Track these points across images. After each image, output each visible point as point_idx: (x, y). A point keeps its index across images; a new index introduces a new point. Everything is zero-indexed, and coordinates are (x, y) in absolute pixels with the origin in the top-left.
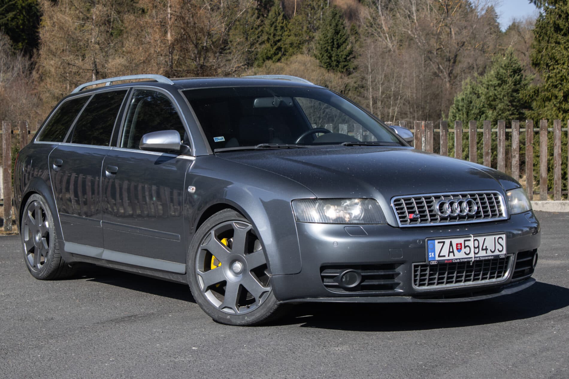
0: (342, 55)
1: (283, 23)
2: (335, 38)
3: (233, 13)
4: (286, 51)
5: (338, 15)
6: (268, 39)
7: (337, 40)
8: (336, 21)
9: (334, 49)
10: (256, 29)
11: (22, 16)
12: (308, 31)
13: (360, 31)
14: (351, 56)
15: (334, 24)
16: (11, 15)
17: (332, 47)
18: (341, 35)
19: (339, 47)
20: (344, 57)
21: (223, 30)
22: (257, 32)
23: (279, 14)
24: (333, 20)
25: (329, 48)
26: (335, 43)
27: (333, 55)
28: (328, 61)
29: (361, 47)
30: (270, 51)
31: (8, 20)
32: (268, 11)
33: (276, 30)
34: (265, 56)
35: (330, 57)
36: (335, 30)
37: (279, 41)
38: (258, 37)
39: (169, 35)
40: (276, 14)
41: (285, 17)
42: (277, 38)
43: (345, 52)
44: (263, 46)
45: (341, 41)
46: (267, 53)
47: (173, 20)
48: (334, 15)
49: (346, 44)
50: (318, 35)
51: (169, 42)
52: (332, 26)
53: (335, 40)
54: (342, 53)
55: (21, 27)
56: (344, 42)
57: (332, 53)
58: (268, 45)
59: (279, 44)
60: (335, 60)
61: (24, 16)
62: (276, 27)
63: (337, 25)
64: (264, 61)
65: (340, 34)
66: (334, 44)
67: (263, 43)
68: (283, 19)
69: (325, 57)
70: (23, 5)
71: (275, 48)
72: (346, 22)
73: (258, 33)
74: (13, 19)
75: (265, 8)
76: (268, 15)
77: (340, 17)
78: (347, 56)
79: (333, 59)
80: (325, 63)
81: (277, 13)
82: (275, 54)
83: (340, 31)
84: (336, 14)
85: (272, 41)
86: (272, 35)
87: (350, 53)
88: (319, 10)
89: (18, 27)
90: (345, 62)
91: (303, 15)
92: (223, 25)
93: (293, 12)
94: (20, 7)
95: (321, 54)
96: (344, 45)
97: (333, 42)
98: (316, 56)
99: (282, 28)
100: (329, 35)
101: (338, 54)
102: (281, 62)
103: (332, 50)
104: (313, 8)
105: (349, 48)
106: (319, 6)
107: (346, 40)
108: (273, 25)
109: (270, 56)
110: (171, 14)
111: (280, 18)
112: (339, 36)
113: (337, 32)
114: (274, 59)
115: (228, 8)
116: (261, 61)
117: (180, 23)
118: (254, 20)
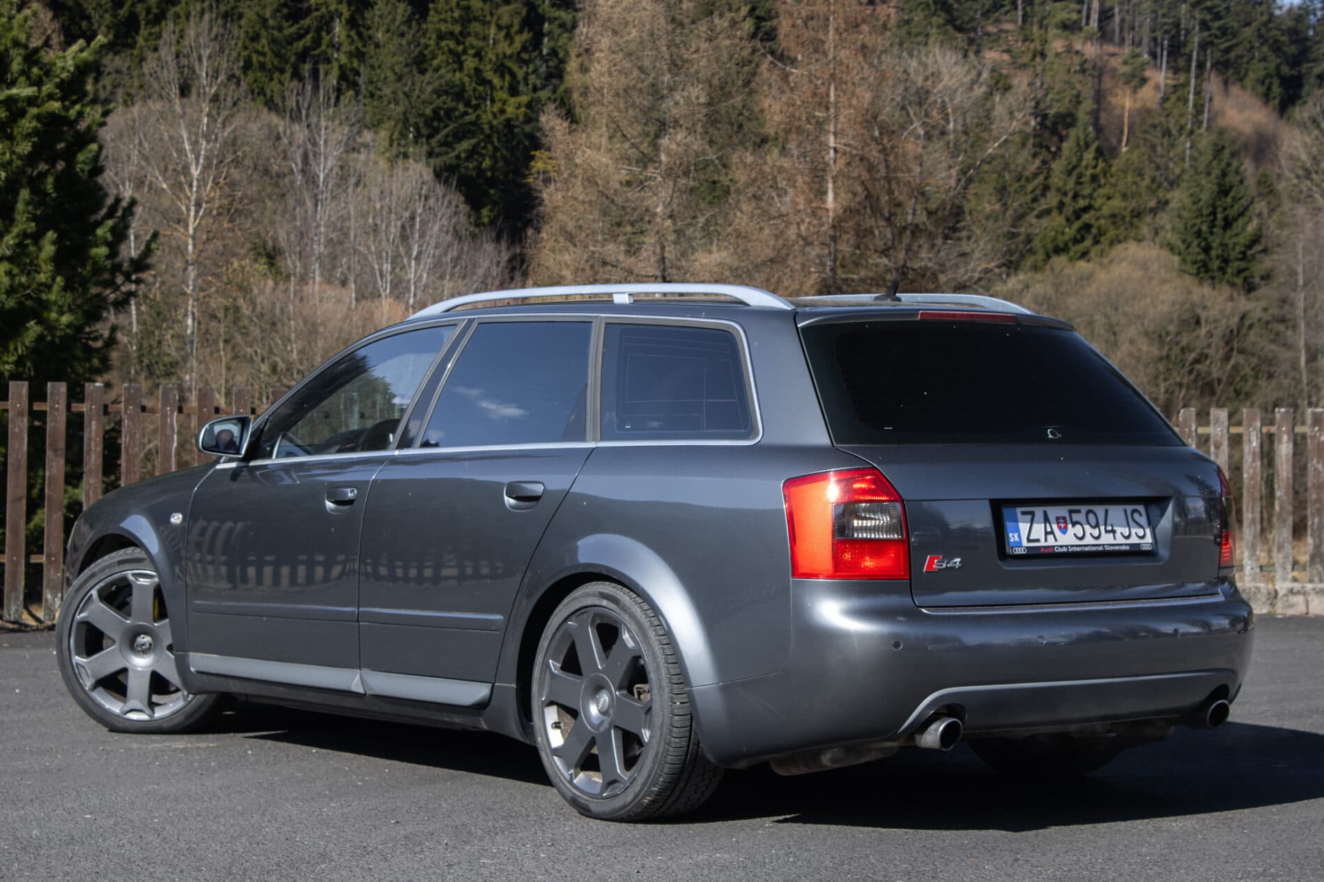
0: (1235, 244)
1: (1095, 167)
2: (1219, 203)
3: (978, 143)
4: (1101, 233)
5: (1227, 152)
6: (1061, 206)
7: (1225, 209)
8: (1223, 165)
9: (1215, 230)
10: (1028, 180)
11: (490, 147)
12: (1154, 186)
13: (1281, 186)
14: (1258, 248)
15: (1216, 172)
16: (465, 145)
17: (1212, 225)
18: (1233, 198)
19: (1228, 224)
20: (1238, 249)
21: (953, 182)
22: (1030, 187)
23: (1087, 146)
24: (1215, 163)
25: (1204, 228)
26: (1220, 216)
27: (1214, 245)
28: (1201, 257)
29: (1282, 225)
30: (1063, 233)
31: (458, 157)
32: (1062, 139)
33: (1079, 183)
34: (1050, 246)
35: (1207, 250)
36: (1219, 185)
37: (1086, 209)
38: (1035, 200)
39: (830, 196)
40: (1078, 145)
41: (1099, 152)
42: (1082, 203)
43: (1243, 240)
44: (1045, 222)
45: (1232, 213)
46: (1055, 239)
47: (840, 165)
48: (1218, 151)
49: (1245, 219)
50: (1178, 197)
51: (831, 214)
52: (1213, 176)
53: (1219, 210)
54: (1235, 240)
55: (489, 174)
56: (1241, 214)
57: (1211, 238)
58: (1058, 220)
59: (1086, 217)
60: (1218, 257)
61: (496, 149)
62: (1080, 176)
63: (1224, 174)
64: (1048, 257)
65: (1232, 194)
66: (1215, 219)
67: (1047, 212)
68: (1096, 159)
69: (1195, 248)
70: (495, 122)
71: (1077, 225)
72: (1248, 166)
73: (1035, 190)
74: (472, 153)
75: (1054, 131)
76: (1059, 149)
77: (1233, 155)
78: (1249, 247)
79: (1213, 253)
80: (1194, 263)
81: (1082, 143)
82: (1076, 241)
83: (1231, 188)
84: (1223, 148)
85: (1069, 210)
86: (1071, 194)
87: (1255, 240)
88: (1183, 138)
89: (480, 171)
90: (1241, 260)
91: (1143, 149)
92: (954, 172)
93: (1120, 141)
94: (486, 127)
95: (1184, 241)
96: (1241, 221)
97: (1214, 213)
98: (1172, 249)
99: (1094, 178)
100: (1205, 197)
101: (1226, 241)
102: (1088, 261)
103: (1212, 233)
104: (1167, 133)
105: (1250, 228)
106: (1182, 128)
107: (1246, 208)
108: (1075, 173)
109: (1061, 245)
110: (837, 151)
111: (1089, 156)
112: (1229, 200)
113: (1224, 191)
114: (1072, 254)
115: (966, 133)
116: (1040, 255)
117: (859, 171)
118: (1025, 161)
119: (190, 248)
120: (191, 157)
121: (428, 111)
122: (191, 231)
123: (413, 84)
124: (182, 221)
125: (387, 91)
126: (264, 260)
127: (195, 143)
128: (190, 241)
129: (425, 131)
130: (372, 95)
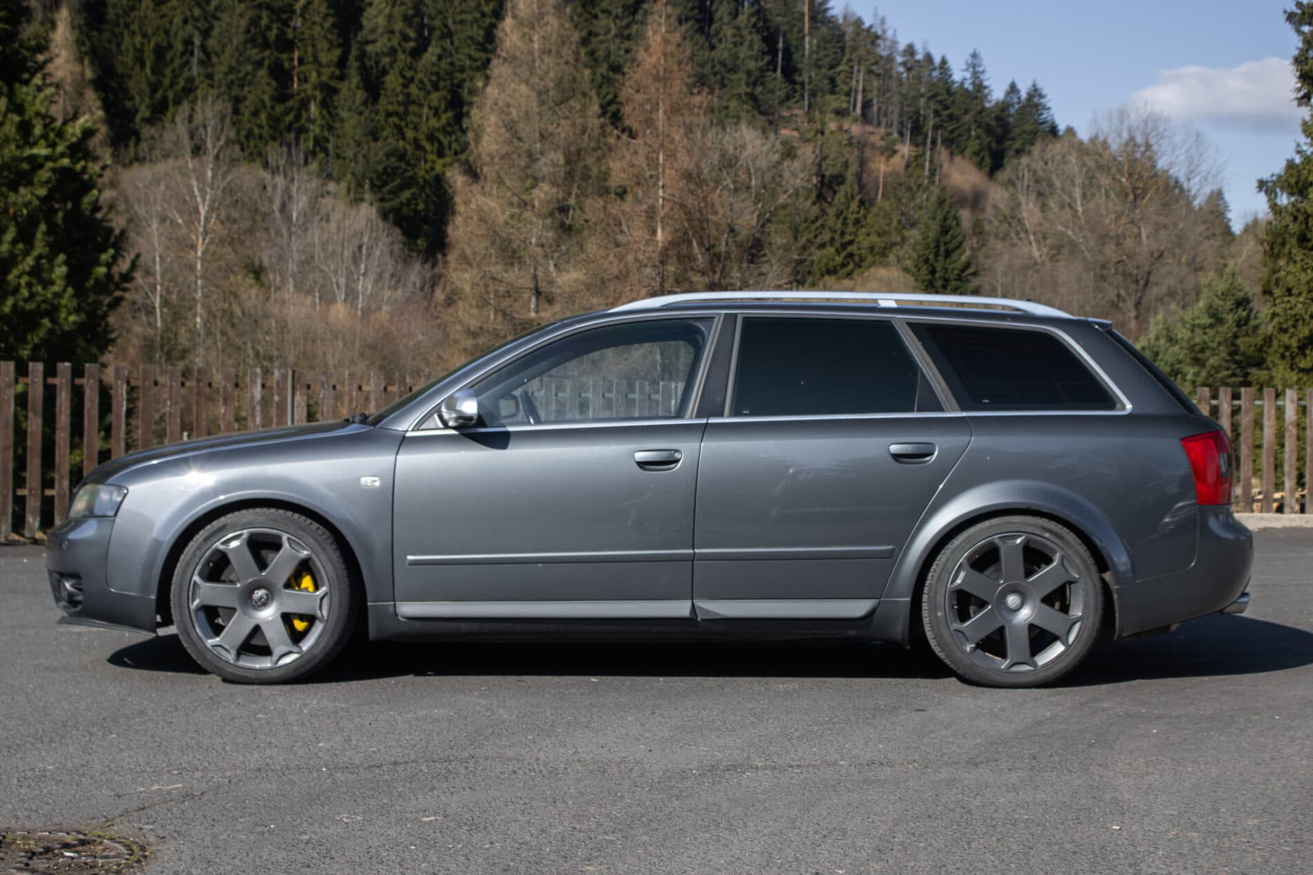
0: (953, 269)
1: (858, 213)
2: (941, 239)
3: (774, 195)
4: (861, 260)
5: (948, 202)
6: (832, 240)
7: (946, 243)
8: (944, 213)
9: (939, 258)
10: (813, 222)
11: (423, 195)
12: (900, 227)
13: (987, 227)
14: (971, 270)
15: (939, 217)
16: (406, 194)
17: (937, 255)
18: (952, 236)
19: (948, 254)
20: (956, 272)
21: (754, 222)
22: (813, 227)
23: (853, 198)
24: (939, 211)
25: (931, 257)
26: (942, 248)
27: (938, 269)
28: (929, 277)
29: (987, 257)
30: (833, 260)
31: (401, 203)
32: (835, 192)
33: (845, 224)
34: (824, 269)
35: (933, 272)
36: (942, 226)
37: (851, 242)
38: (816, 237)
39: (659, 231)
40: (846, 197)
41: (862, 202)
42: (848, 238)
43: (959, 265)
44: (824, 252)
45: (951, 246)
46: (827, 264)
47: (667, 209)
48: (941, 202)
49: (961, 251)
50: (914, 234)
51: (660, 245)
52: (937, 220)
53: (942, 244)
54: (953, 266)
55: (423, 214)
56: (958, 247)
57: (936, 264)
58: (831, 250)
59: (850, 249)
60: (941, 278)
61: (428, 196)
62: (845, 219)
63: (945, 219)
64: (822, 275)
65: (950, 233)
66: (939, 250)
67: (822, 246)
68: (859, 207)
69: (924, 270)
70: (427, 177)
71: (843, 255)
72: (965, 214)
73: (816, 229)
74: (410, 199)
75: (830, 187)
76: (833, 199)
77: (951, 206)
78: (963, 270)
79: (938, 275)
80: (924, 281)
81: (849, 196)
82: (844, 265)
83: (950, 229)
84: (944, 201)
85: (838, 244)
86: (839, 233)
87: (968, 265)
88: (920, 193)
89: (416, 212)
90: (957, 280)
91: (893, 200)
92: (755, 216)
93: (877, 194)
94: (421, 181)
95: (916, 266)
96: (958, 252)
97: (938, 246)
98: (906, 270)
99: (857, 221)
100: (932, 235)
101: (947, 266)
102: (851, 279)
103: (936, 261)
104: (909, 189)
105: (964, 258)
106: (919, 186)
107: (961, 243)
108: (842, 217)
109: (832, 268)
110: (664, 199)
111: (854, 205)
112: (949, 237)
113: (945, 231)
114: (840, 275)
115: (765, 187)
116: (818, 275)
117: (678, 213)
118: (808, 206)
119: (199, 267)
120: (199, 199)
121: (380, 168)
122: (199, 254)
123: (369, 149)
124: (193, 247)
125: (350, 153)
126: (251, 276)
127: (202, 190)
128: (199, 262)
129: (376, 182)
130: (338, 156)
